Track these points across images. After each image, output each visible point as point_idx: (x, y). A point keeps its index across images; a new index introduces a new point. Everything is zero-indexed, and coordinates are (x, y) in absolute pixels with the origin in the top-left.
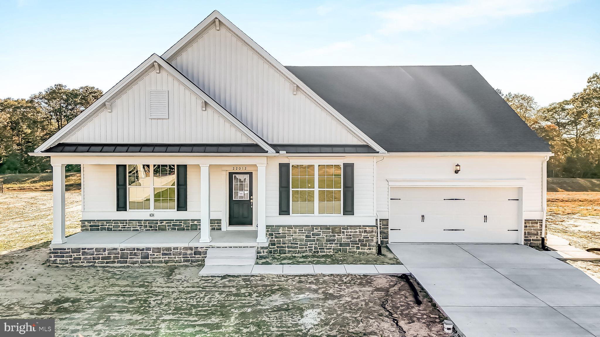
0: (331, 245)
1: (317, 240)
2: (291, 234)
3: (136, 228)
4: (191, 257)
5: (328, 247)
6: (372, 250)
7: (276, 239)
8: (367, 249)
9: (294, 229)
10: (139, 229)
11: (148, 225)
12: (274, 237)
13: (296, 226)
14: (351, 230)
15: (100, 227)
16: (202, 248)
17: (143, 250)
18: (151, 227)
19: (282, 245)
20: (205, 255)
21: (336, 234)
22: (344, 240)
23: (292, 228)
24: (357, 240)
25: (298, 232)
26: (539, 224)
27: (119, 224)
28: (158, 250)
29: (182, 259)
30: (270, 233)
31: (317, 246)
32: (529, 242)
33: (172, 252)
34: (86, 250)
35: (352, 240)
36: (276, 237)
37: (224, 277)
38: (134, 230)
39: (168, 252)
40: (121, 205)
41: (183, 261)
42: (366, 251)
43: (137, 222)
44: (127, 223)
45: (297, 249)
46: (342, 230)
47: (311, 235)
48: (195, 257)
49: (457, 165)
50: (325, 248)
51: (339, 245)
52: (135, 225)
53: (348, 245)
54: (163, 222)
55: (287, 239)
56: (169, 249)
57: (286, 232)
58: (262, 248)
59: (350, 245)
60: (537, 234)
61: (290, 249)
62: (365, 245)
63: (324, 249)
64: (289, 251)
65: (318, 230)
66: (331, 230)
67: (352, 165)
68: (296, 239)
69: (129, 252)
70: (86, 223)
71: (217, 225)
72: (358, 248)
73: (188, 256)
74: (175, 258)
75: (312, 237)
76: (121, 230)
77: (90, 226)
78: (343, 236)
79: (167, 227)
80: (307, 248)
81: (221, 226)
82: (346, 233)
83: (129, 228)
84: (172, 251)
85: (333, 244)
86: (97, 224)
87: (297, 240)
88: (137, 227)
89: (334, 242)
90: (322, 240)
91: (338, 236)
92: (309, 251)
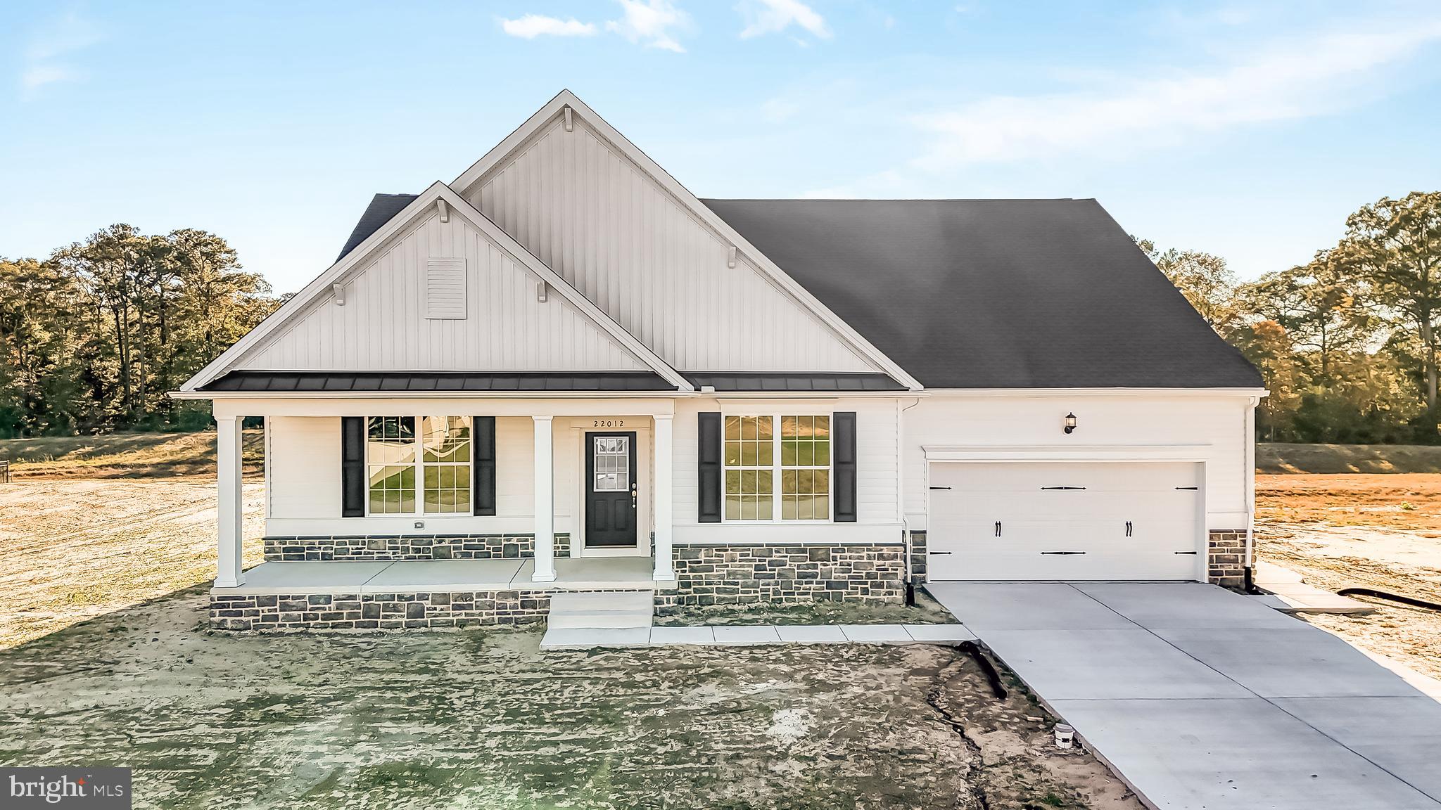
0: (808, 586)
1: (779, 574)
2: (724, 563)
3: (385, 552)
4: (514, 613)
5: (801, 591)
6: (894, 596)
7: (692, 575)
8: (884, 593)
9: (730, 552)
10: (392, 556)
11: (411, 547)
12: (687, 569)
13: (734, 547)
14: (850, 554)
15: (306, 551)
16: (539, 593)
17: (412, 598)
18: (418, 551)
19: (704, 586)
20: (544, 607)
21: (819, 563)
22: (836, 574)
23: (727, 550)
24: (864, 575)
25: (739, 558)
26: (1239, 539)
27: (348, 546)
28: (444, 598)
29: (496, 617)
30: (679, 560)
31: (779, 587)
32: (1219, 578)
33: (473, 602)
34: (290, 600)
35: (852, 574)
36: (692, 570)
37: (593, 652)
38: (380, 558)
39: (465, 603)
40: (353, 505)
41: (497, 622)
42: (882, 597)
43: (387, 540)
44: (364, 543)
45: (737, 595)
46: (832, 554)
47: (767, 566)
48: (523, 613)
49: (1070, 416)
50: (796, 592)
51: (825, 585)
52: (382, 547)
53: (845, 585)
54: (444, 541)
55: (715, 573)
56: (467, 596)
57: (714, 558)
58: (666, 592)
59: (850, 585)
60: (1236, 561)
61: (722, 596)
62: (881, 586)
63: (793, 594)
64: (720, 600)
65: (781, 555)
66: (808, 555)
67: (852, 417)
68: (734, 573)
69: (381, 603)
70: (276, 544)
71: (560, 545)
72: (865, 591)
73: (508, 610)
74: (481, 615)
75: (768, 568)
76: (353, 559)
77: (285, 550)
78: (833, 567)
79: (452, 552)
80: (758, 593)
81: (568, 548)
83: (369, 553)
84: (475, 600)
85: (812, 583)
86: (299, 546)
87: (738, 576)
88: (387, 551)
89: (815, 580)
90: (791, 574)
91: (823, 567)
92: (762, 599)
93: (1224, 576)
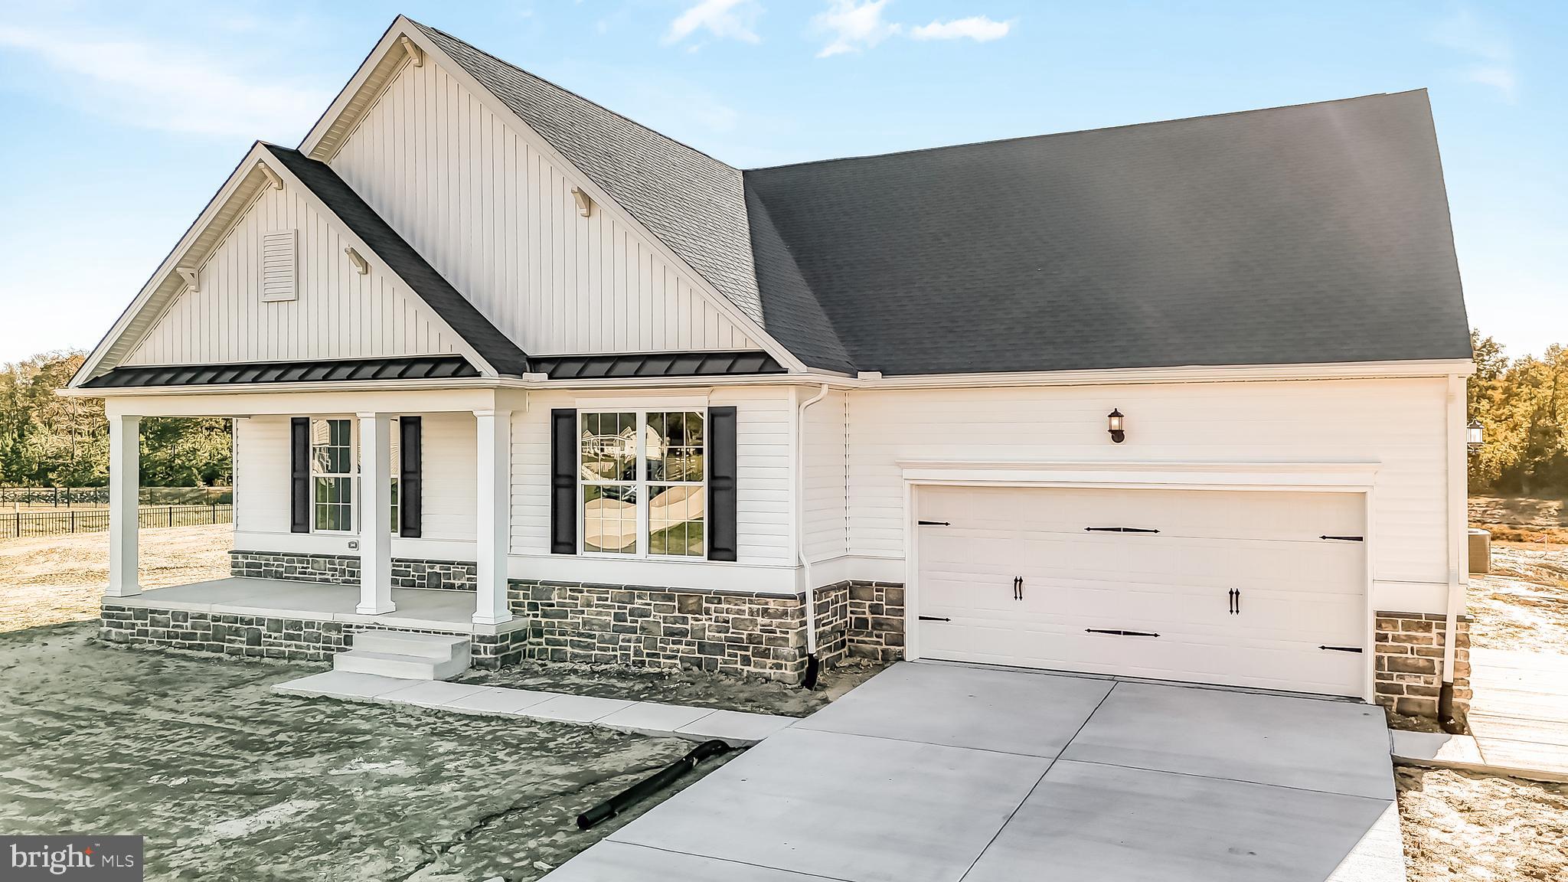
0: (675, 647)
1: (643, 629)
2: (579, 608)
3: (325, 574)
4: (337, 649)
5: (668, 653)
6: (783, 671)
7: (544, 620)
8: (771, 665)
9: (585, 594)
10: (331, 578)
11: (347, 569)
12: (539, 612)
13: (592, 587)
14: (728, 606)
15: (263, 568)
16: (360, 627)
17: (250, 621)
18: (353, 574)
19: (557, 637)
21: (689, 616)
22: (710, 634)
23: (582, 591)
24: (744, 637)
25: (596, 602)
26: (1431, 630)
27: (296, 565)
28: (278, 625)
30: (530, 601)
31: (642, 645)
32: (1395, 697)
33: (302, 632)
34: (157, 615)
35: (729, 635)
36: (545, 615)
38: (322, 580)
39: (295, 632)
40: (300, 519)
42: (767, 671)
43: (327, 560)
44: (309, 562)
45: (594, 652)
46: (705, 605)
47: (628, 615)
49: (1116, 414)
50: (661, 653)
51: (696, 648)
52: (323, 568)
53: (719, 649)
55: (569, 620)
56: (297, 624)
57: (567, 601)
58: (482, 639)
59: (727, 651)
60: (1430, 670)
61: (576, 651)
62: (765, 654)
63: (657, 655)
64: (575, 656)
65: (644, 601)
66: (676, 604)
67: (730, 413)
68: (591, 623)
69: (226, 625)
70: (240, 558)
72: (746, 661)
75: (629, 618)
76: (298, 579)
77: (248, 565)
78: (707, 623)
80: (616, 651)
82: (714, 615)
83: (312, 574)
84: (304, 630)
85: (680, 642)
86: (258, 561)
87: (595, 627)
88: (327, 572)
89: (684, 640)
90: (654, 629)
91: (695, 623)
92: (621, 660)
93: (1406, 696)
